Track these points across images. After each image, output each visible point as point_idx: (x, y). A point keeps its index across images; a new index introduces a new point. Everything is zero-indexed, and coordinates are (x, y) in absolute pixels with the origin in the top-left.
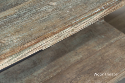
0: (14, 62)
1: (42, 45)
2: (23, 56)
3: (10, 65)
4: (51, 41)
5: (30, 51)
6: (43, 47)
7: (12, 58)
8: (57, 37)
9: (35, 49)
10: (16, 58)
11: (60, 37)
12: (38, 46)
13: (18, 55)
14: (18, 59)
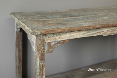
0: (86, 36)
1: (104, 31)
2: (92, 34)
3: (83, 37)
4: (109, 31)
5: (97, 33)
6: (104, 33)
7: (86, 32)
8: (113, 30)
9: (100, 32)
10: (88, 34)
11: (115, 31)
12: (102, 31)
13: (90, 32)
14: (89, 35)
